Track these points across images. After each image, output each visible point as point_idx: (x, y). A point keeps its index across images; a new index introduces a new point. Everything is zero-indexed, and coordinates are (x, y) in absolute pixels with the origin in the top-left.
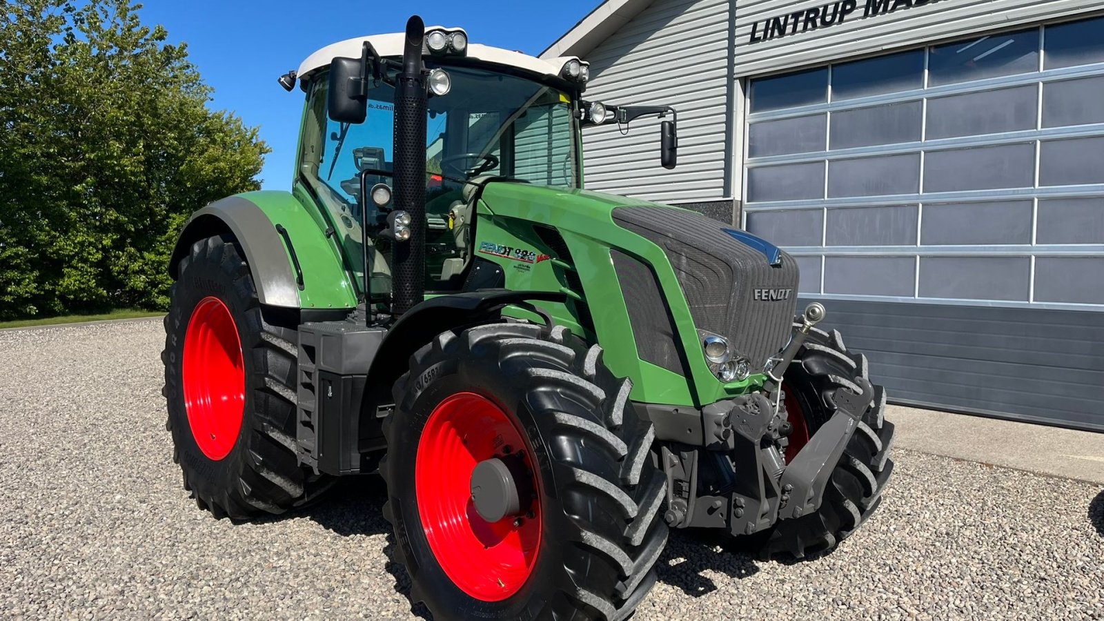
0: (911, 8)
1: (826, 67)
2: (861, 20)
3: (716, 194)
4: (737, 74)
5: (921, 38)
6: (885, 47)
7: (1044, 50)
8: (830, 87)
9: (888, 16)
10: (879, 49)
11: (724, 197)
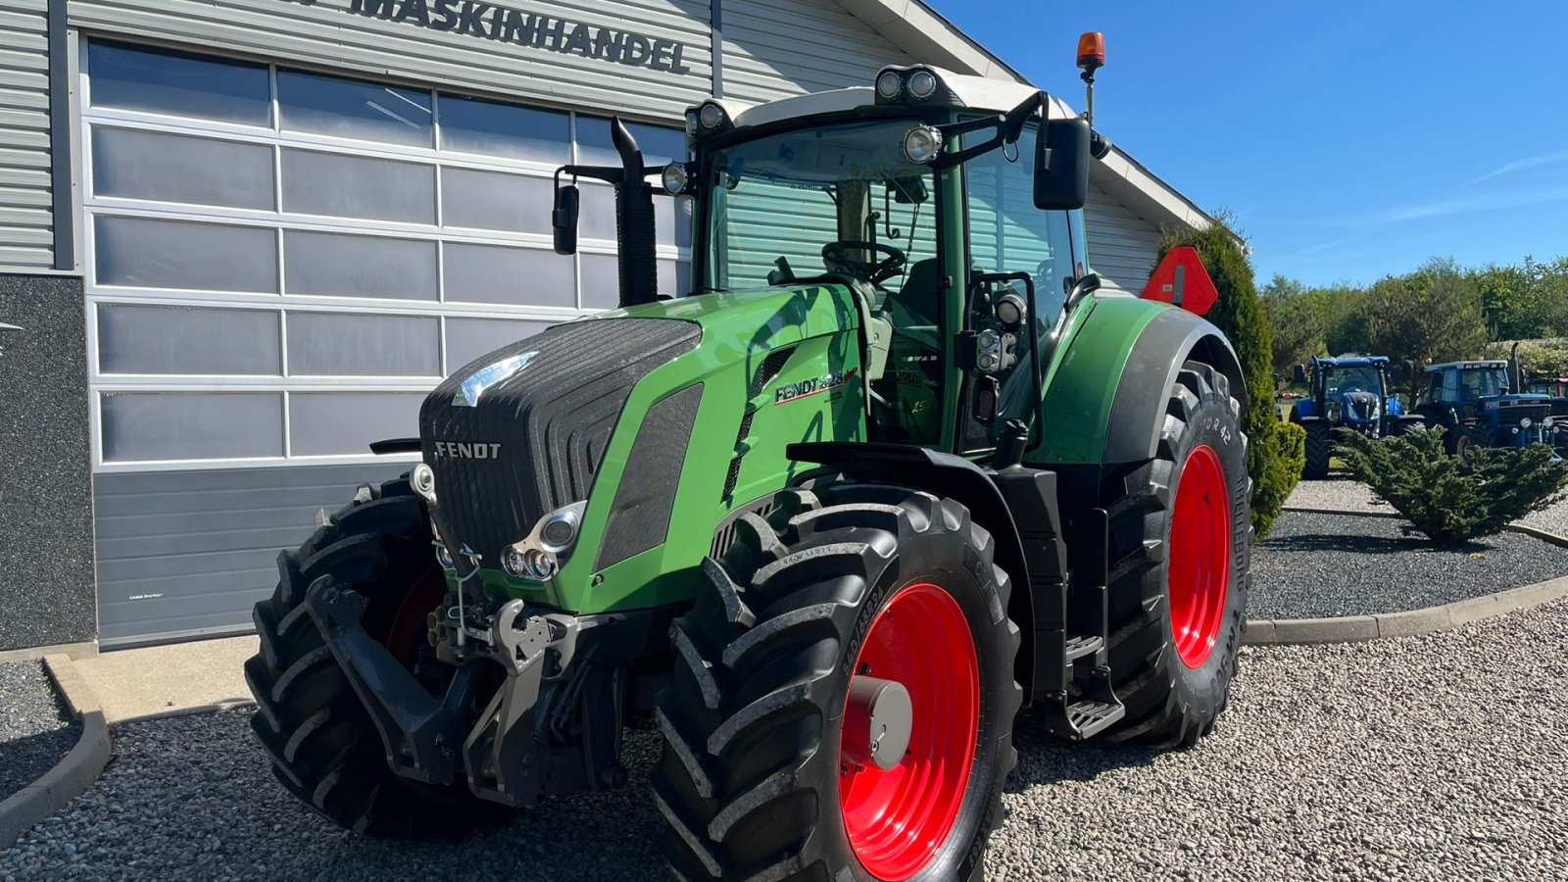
0: (425, 28)
1: (266, 67)
2: (345, 13)
3: (39, 260)
4: (73, 17)
5: (445, 77)
6: (391, 72)
7: (578, 143)
8: (276, 103)
9: (387, 25)
10: (383, 71)
11: (54, 267)
